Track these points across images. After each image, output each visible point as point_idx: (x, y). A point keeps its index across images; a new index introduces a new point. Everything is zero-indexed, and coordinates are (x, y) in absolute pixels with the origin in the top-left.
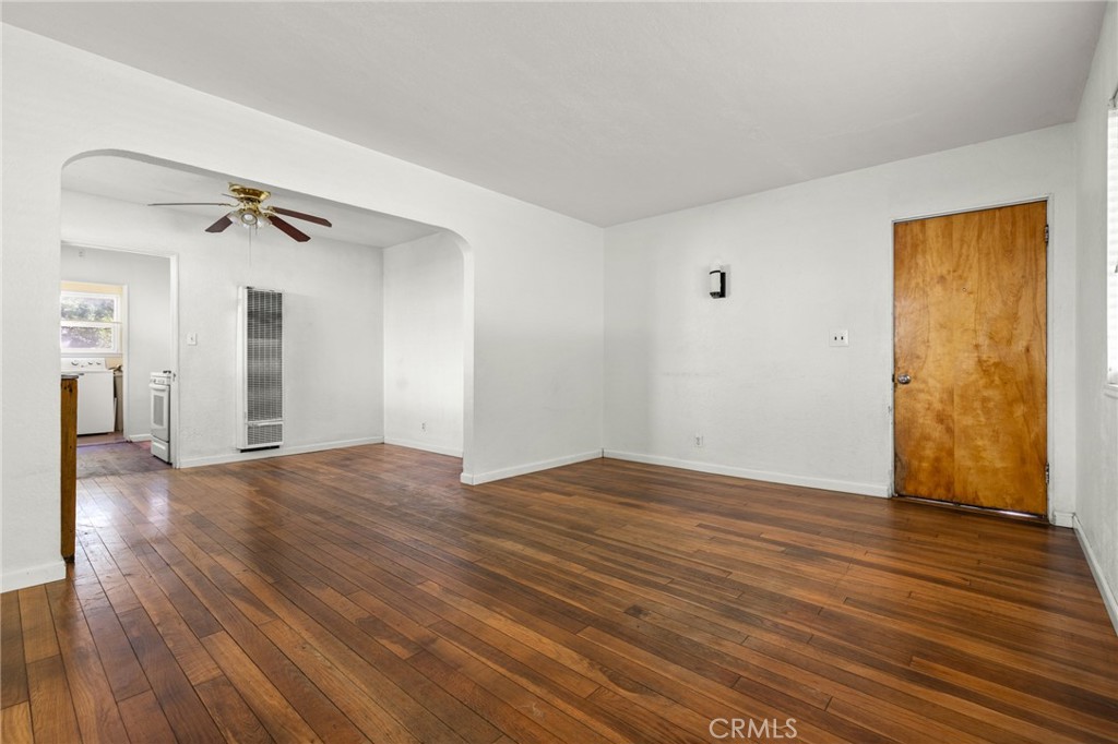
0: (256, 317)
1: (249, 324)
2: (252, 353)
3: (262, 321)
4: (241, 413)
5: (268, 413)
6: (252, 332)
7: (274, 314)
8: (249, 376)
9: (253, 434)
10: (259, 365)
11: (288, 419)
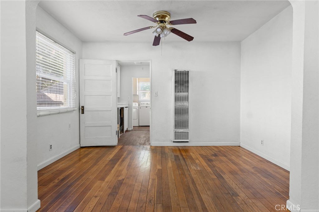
0: (178, 83)
1: (175, 86)
2: (177, 99)
3: (181, 85)
4: (172, 126)
5: (183, 126)
6: (177, 90)
7: (185, 81)
8: (175, 109)
9: (177, 135)
10: (179, 104)
11: (191, 130)
